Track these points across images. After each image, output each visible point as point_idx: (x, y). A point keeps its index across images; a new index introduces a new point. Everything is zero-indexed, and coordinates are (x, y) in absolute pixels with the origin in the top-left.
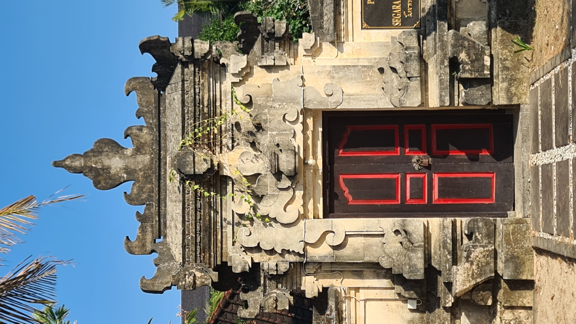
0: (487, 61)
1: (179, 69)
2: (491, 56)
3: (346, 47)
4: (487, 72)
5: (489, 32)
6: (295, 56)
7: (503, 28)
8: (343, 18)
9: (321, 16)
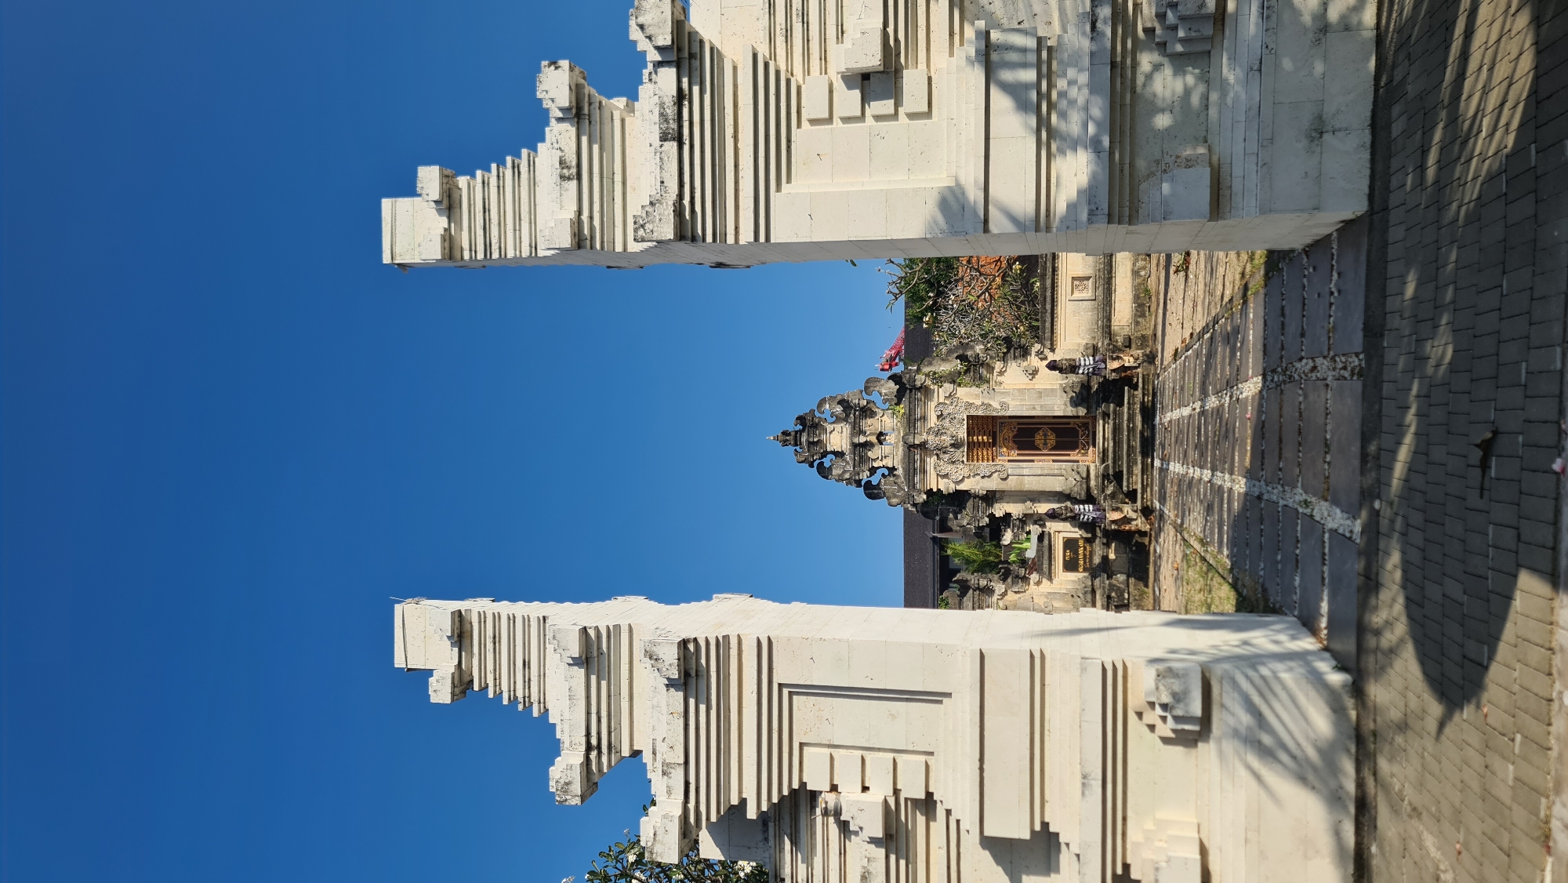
0: (1126, 596)
1: (971, 591)
2: (1129, 593)
3: (1055, 581)
4: (1126, 601)
5: (1128, 580)
6: (1029, 584)
7: (1135, 578)
8: (1053, 567)
9: (1042, 564)
